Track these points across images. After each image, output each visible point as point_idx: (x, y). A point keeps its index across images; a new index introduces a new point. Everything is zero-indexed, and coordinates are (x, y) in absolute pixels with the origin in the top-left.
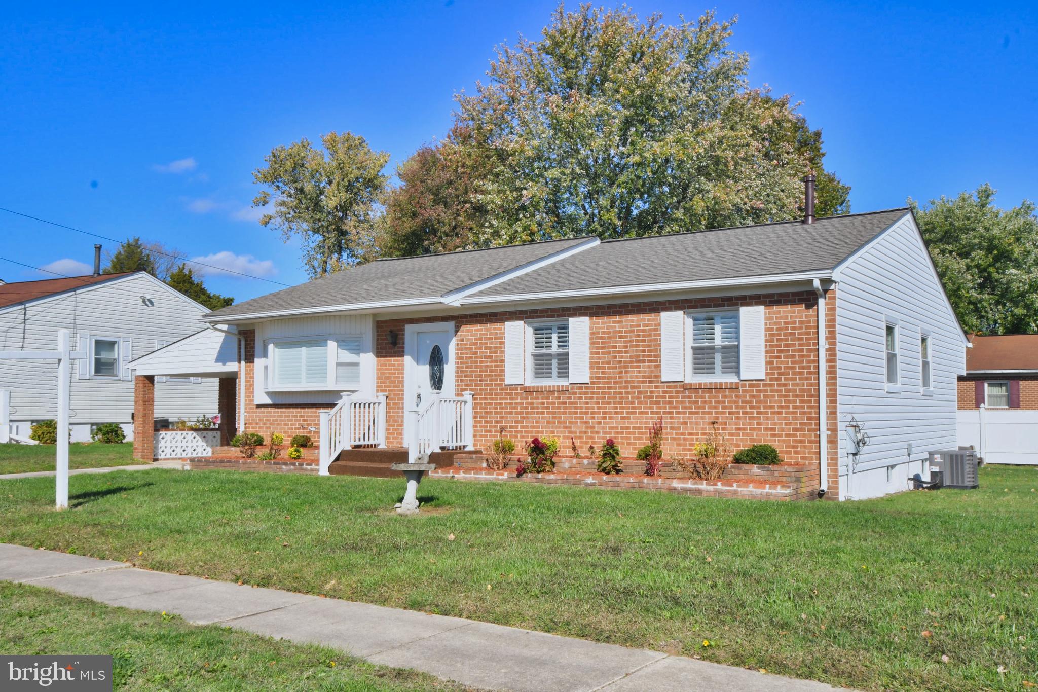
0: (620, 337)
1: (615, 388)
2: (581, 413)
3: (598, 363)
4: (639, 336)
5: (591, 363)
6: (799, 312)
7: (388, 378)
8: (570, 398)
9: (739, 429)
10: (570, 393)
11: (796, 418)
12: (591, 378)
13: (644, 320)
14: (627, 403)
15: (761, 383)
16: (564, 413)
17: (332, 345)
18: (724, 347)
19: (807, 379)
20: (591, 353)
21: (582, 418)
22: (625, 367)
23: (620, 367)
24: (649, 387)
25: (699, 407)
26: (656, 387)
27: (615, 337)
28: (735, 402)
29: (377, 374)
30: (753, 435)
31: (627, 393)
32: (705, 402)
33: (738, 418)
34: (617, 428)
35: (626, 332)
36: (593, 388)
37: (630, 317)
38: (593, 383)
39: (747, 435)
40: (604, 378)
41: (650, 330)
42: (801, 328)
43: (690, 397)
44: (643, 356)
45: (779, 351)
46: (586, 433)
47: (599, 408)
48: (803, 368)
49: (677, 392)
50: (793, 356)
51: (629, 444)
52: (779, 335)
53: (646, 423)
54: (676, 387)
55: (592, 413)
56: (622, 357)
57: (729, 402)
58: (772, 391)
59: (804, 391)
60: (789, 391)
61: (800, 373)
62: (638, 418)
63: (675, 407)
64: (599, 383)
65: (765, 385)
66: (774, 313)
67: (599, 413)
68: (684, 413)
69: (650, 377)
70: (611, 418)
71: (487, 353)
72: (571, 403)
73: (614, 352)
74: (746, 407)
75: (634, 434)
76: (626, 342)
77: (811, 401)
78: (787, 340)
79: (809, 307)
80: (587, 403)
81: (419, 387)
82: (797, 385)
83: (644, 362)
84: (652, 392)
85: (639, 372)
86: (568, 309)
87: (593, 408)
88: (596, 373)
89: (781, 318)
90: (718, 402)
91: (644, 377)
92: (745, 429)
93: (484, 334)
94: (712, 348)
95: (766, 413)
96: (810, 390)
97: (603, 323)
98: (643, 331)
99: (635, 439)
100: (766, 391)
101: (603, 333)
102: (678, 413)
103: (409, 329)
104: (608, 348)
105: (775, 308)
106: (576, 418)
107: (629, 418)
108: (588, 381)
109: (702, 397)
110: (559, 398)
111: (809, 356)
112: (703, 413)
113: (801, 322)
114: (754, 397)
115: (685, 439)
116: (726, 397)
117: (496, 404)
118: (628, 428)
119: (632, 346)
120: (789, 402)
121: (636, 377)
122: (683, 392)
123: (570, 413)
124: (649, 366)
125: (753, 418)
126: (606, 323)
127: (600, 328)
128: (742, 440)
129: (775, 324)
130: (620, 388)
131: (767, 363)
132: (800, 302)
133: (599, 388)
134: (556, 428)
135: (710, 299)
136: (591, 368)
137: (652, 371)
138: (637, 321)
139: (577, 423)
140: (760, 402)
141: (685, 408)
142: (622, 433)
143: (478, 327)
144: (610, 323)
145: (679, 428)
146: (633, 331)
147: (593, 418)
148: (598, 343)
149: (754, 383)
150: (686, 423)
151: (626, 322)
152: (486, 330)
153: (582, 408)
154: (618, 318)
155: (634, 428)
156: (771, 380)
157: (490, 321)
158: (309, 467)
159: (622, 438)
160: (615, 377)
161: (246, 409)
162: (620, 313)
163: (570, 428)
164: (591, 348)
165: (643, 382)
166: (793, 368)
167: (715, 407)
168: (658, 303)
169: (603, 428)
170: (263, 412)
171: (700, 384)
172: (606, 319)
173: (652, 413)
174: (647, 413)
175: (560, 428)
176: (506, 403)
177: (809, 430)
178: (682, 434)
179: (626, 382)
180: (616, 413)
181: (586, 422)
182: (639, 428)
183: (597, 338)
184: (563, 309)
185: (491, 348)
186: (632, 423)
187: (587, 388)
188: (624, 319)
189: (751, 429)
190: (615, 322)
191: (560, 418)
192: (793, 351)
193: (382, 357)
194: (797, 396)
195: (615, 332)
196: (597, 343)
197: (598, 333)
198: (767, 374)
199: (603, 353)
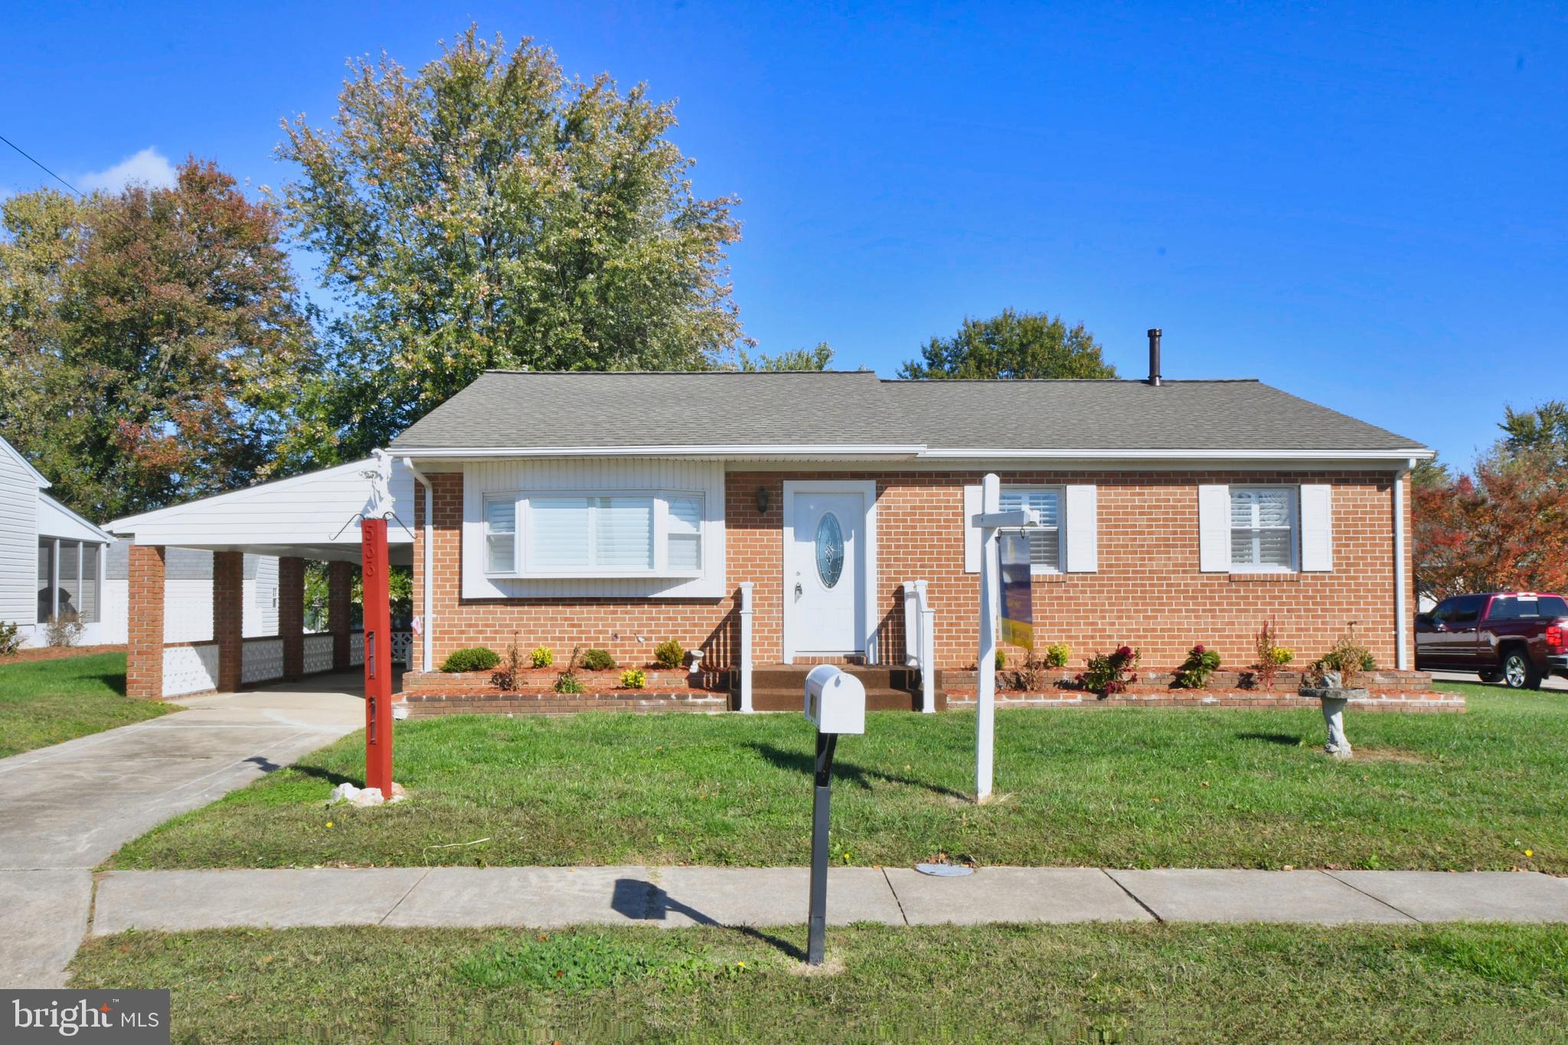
0: (1141, 514)
1: (1136, 579)
2: (1085, 611)
3: (1110, 546)
4: (1167, 513)
5: (1099, 546)
6: (1369, 493)
7: (749, 560)
8: (1068, 591)
9: (1301, 630)
10: (1068, 586)
11: (1368, 617)
12: (1100, 566)
13: (1175, 494)
14: (1151, 598)
15: (1327, 575)
16: (1059, 611)
17: (661, 506)
18: (1262, 531)
19: (1380, 571)
20: (1099, 533)
21: (1087, 618)
22: (1148, 552)
23: (1142, 552)
24: (1183, 578)
25: (1250, 604)
26: (1193, 578)
27: (1133, 514)
28: (1295, 597)
29: (728, 553)
30: (1317, 636)
31: (1151, 585)
32: (1258, 597)
33: (1299, 617)
34: (1138, 630)
35: (1149, 507)
36: (1103, 579)
37: (1155, 489)
38: (1101, 572)
39: (1310, 636)
40: (1118, 566)
41: (1183, 507)
42: (1373, 513)
43: (1238, 591)
44: (1174, 539)
45: (1347, 539)
46: (1092, 637)
47: (1110, 604)
48: (1376, 558)
49: (1220, 585)
50: (1364, 545)
51: (1154, 650)
52: (1347, 519)
53: (1179, 624)
54: (1218, 578)
55: (1102, 611)
56: (1145, 540)
57: (1287, 598)
58: (1339, 585)
59: (1377, 584)
60: (1360, 584)
61: (1372, 564)
62: (1167, 617)
63: (1218, 604)
64: (1111, 572)
65: (1331, 578)
66: (1341, 494)
67: (1112, 611)
68: (1231, 611)
69: (1184, 565)
70: (1128, 617)
71: (932, 527)
72: (1071, 598)
73: (1133, 533)
74: (1308, 604)
75: (1163, 637)
76: (1149, 520)
77: (1384, 597)
78: (1356, 525)
79: (1381, 489)
80: (1094, 598)
81: (798, 574)
82: (1370, 578)
83: (1175, 546)
84: (1186, 585)
85: (1169, 559)
86: (1064, 474)
87: (1103, 605)
88: (1107, 559)
89: (1349, 500)
90: (1275, 597)
91: (1175, 565)
92: (1307, 630)
93: (926, 501)
94: (1249, 531)
95: (1333, 610)
96: (1384, 584)
97: (1116, 494)
98: (1174, 507)
99: (1163, 643)
100: (1333, 585)
101: (1116, 507)
102: (1221, 611)
103: (789, 487)
104: (1124, 526)
105: (1342, 488)
106: (1077, 618)
107: (1155, 617)
108: (1095, 569)
109: (1253, 591)
110: (1052, 592)
111: (1382, 545)
112: (1256, 611)
113: (1372, 506)
114: (1318, 591)
115: (1232, 643)
116: (1284, 591)
117: (948, 599)
118: (1154, 630)
119: (1157, 526)
120: (1360, 597)
121: (1165, 565)
122: (1228, 585)
123: (1068, 611)
124: (1182, 553)
125: (1318, 617)
126: (1120, 494)
127: (1112, 501)
128: (1304, 643)
129: (1343, 506)
130: (1142, 579)
131: (1334, 552)
132: (1372, 482)
133: (1111, 579)
134: (1047, 631)
135: (1261, 473)
136: (1100, 553)
137: (1186, 559)
138: (1166, 494)
139: (1079, 624)
140: (1326, 597)
141: (1231, 604)
142: (1146, 637)
143: (917, 490)
144: (1126, 494)
145: (1224, 630)
146: (1159, 507)
147: (1104, 618)
148: (1110, 520)
149: (1318, 575)
150: (1233, 624)
151: (1150, 494)
152: (932, 495)
153: (1086, 604)
154: (1137, 489)
155: (1162, 630)
156: (1338, 571)
157: (938, 484)
158: (700, 701)
159: (1146, 643)
160: (1135, 566)
161: (435, 606)
162: (1141, 484)
163: (1069, 631)
164: (1100, 527)
165: (1174, 572)
166: (1363, 558)
167: (1270, 604)
168: (1193, 473)
169: (1118, 630)
170: (478, 613)
171: (1252, 576)
172: (1120, 490)
173: (1187, 611)
174: (1180, 611)
175: (1053, 631)
176: (965, 598)
177: (1383, 630)
178: (1228, 637)
179: (1151, 572)
180: (1136, 611)
181: (1093, 624)
182: (1170, 630)
183: (1107, 514)
184: (1057, 473)
185: (939, 521)
186: (1159, 624)
187: (1096, 579)
188: (1147, 490)
189: (1315, 630)
190: (1133, 494)
191: (1053, 618)
192: (1364, 539)
193: (735, 527)
194: (1369, 591)
195: (1133, 507)
196: (1107, 519)
197: (1109, 507)
198: (1334, 565)
199: (1116, 533)
